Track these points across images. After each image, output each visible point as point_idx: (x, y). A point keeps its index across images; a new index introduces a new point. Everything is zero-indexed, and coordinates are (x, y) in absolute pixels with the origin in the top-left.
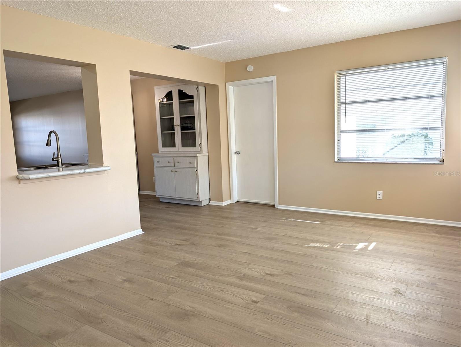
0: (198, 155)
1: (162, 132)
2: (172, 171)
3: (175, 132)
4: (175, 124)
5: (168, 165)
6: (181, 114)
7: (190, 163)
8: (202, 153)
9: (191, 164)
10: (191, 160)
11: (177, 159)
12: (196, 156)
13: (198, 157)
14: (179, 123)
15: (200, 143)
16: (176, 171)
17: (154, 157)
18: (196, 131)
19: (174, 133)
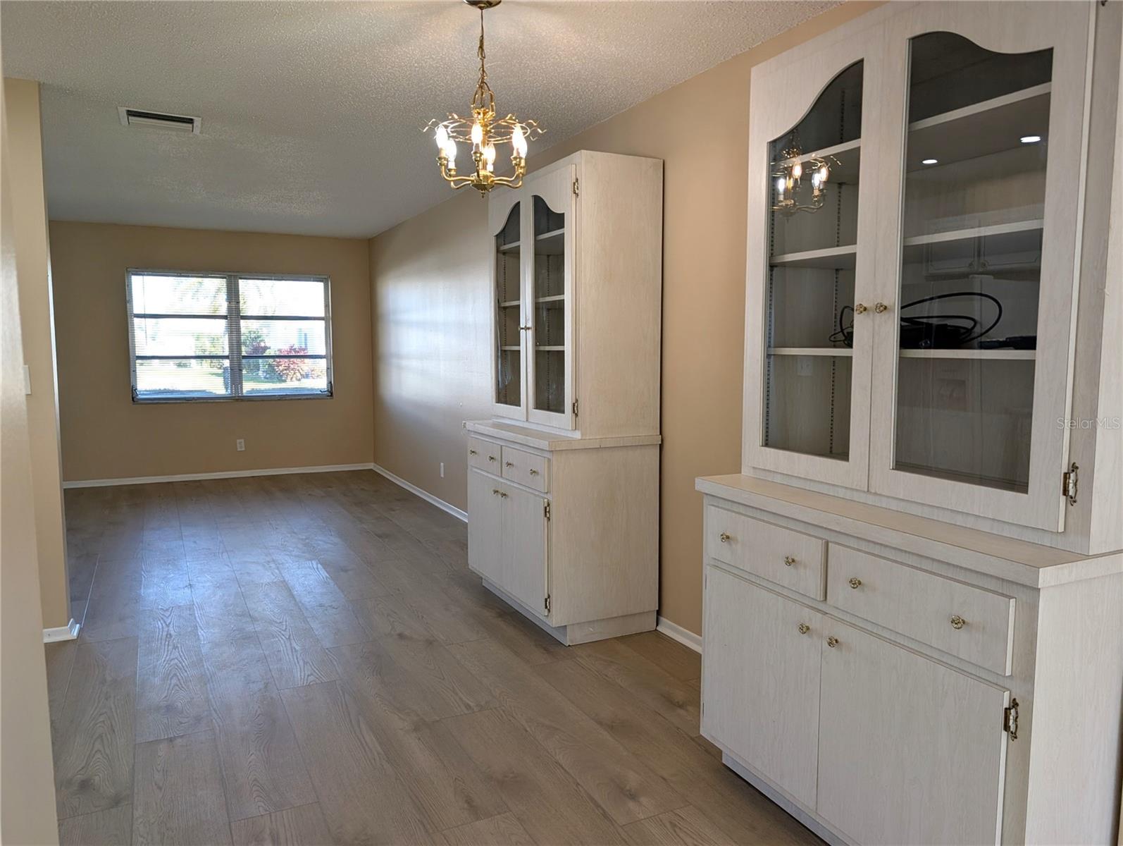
0: (1047, 577)
1: (768, 345)
2: (805, 629)
3: (857, 353)
4: (859, 298)
5: (786, 575)
6: (911, 222)
7: (958, 623)
8: (1088, 557)
9: (963, 634)
10: (973, 604)
11: (846, 562)
12: (1023, 580)
13: (1042, 593)
14: (891, 293)
15: (1074, 468)
16: (833, 642)
17: (706, 500)
18: (1042, 355)
19: (850, 359)
